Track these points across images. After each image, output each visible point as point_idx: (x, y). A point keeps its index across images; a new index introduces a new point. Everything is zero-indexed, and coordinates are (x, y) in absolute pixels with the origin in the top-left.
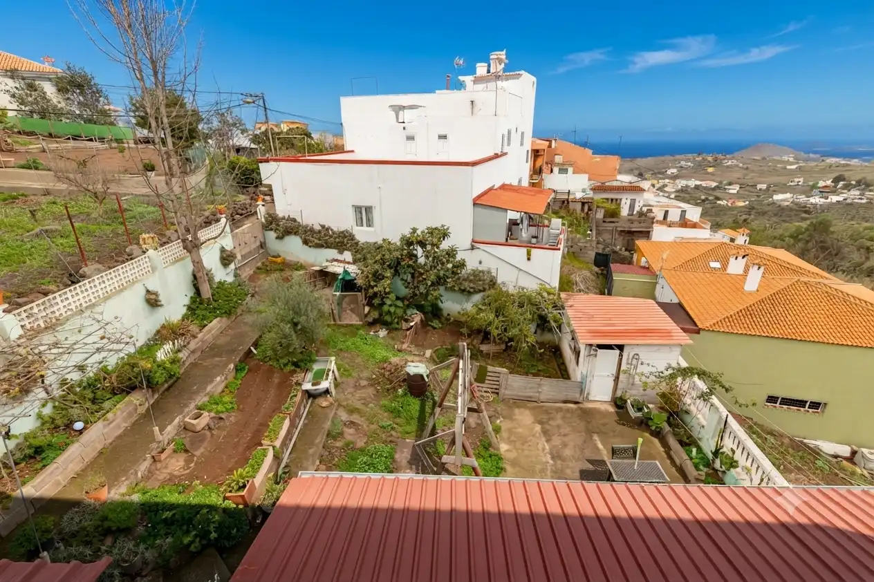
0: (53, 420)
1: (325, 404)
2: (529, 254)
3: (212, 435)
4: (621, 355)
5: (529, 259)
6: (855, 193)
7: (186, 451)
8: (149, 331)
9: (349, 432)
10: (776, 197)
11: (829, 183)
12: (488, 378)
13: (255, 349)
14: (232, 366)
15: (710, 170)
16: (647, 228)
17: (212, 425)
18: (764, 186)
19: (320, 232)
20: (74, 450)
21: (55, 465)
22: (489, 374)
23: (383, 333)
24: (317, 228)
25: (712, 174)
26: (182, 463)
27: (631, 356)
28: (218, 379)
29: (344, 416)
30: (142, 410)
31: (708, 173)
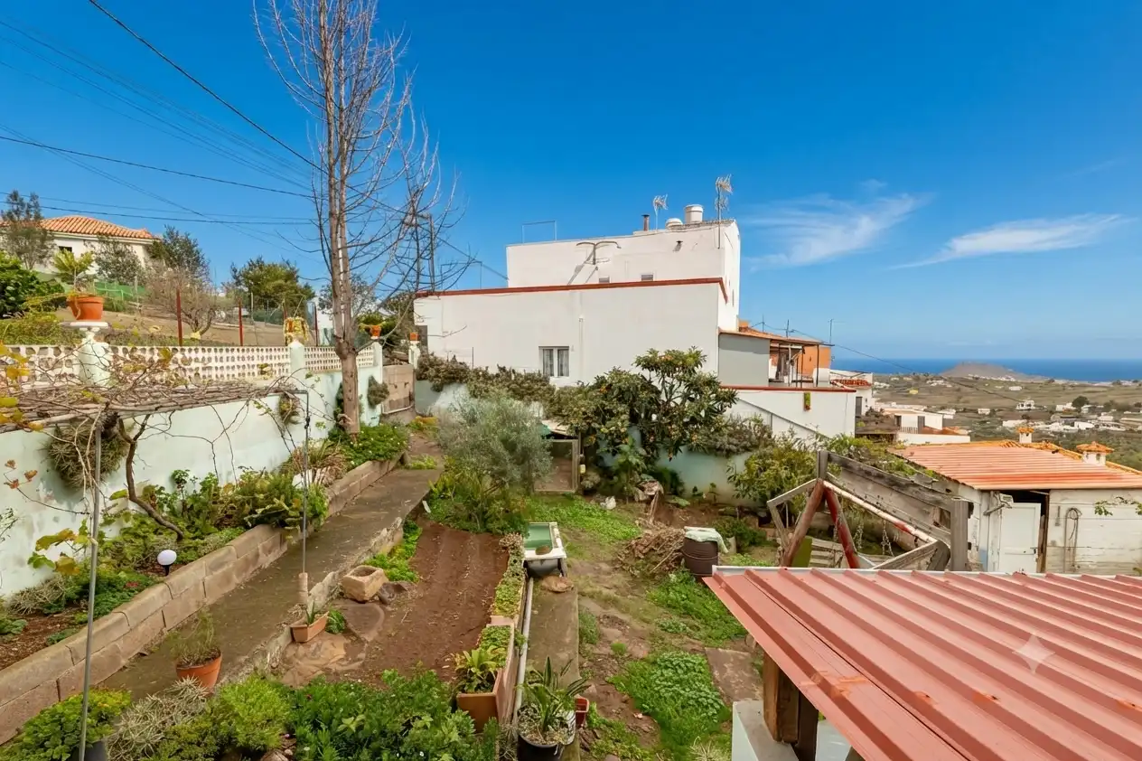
0: (119, 551)
1: (560, 586)
2: (807, 399)
3: (387, 614)
4: (1044, 512)
5: (807, 408)
6: (1106, 418)
7: (346, 632)
8: (273, 459)
9: (613, 633)
10: (1006, 424)
11: (1069, 406)
12: (812, 561)
13: (430, 505)
14: (399, 521)
15: (913, 392)
16: (889, 430)
17: (386, 596)
18: (987, 411)
19: (497, 376)
20: (154, 595)
21: (119, 616)
22: (813, 553)
23: (611, 503)
24: (493, 371)
25: (916, 397)
26: (341, 653)
27: (1063, 513)
28: (384, 532)
29: (594, 608)
30: (267, 560)
31: (911, 395)
